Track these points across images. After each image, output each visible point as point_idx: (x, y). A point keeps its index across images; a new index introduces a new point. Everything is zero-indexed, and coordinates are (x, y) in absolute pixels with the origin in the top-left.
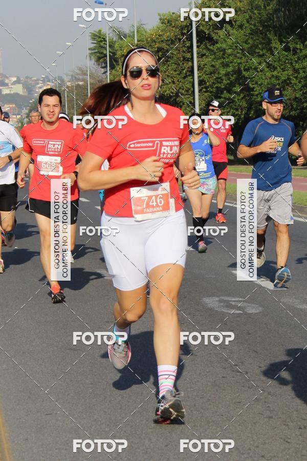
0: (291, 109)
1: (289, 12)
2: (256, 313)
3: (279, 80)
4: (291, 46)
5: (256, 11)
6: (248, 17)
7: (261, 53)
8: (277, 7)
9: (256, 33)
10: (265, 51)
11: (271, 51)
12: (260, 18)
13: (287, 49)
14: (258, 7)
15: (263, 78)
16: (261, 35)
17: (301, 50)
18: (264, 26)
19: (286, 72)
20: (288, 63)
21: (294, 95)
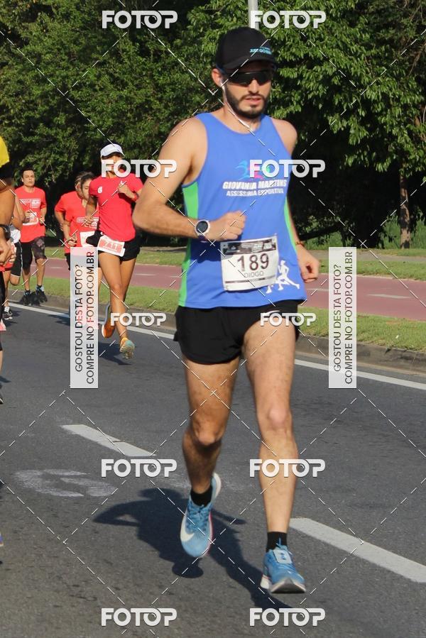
2: (107, 497)
4: (151, 46)
13: (144, 52)
20: (146, 75)
21: (156, 128)
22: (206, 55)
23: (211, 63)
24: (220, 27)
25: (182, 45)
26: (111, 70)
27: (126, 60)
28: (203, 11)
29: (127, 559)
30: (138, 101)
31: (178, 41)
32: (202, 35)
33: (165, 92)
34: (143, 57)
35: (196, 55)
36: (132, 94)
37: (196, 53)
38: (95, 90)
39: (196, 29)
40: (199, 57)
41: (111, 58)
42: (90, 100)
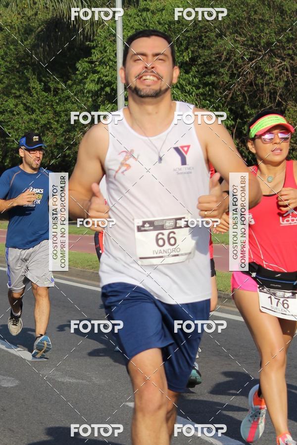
0: (52, 157)
1: (49, 48)
2: (12, 387)
3: (38, 124)
4: (52, 85)
5: (11, 47)
6: (2, 53)
7: (18, 94)
8: (36, 42)
9: (12, 71)
10: (22, 92)
11: (28, 90)
12: (17, 54)
13: (47, 89)
14: (14, 42)
15: (20, 122)
16: (17, 74)
17: (62, 90)
18: (21, 63)
19: (46, 115)
20: (48, 105)
21: (55, 141)
22: (89, 92)
23: (92, 97)
24: (98, 72)
25: (73, 84)
26: (24, 101)
27: (35, 95)
28: (86, 62)
29: (24, 429)
30: (42, 122)
31: (70, 82)
32: (86, 78)
33: (61, 116)
34: (46, 93)
35: (82, 91)
36: (39, 117)
37: (82, 90)
38: (14, 115)
39: (81, 74)
40: (83, 93)
41: (25, 93)
42: (10, 121)
